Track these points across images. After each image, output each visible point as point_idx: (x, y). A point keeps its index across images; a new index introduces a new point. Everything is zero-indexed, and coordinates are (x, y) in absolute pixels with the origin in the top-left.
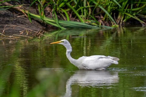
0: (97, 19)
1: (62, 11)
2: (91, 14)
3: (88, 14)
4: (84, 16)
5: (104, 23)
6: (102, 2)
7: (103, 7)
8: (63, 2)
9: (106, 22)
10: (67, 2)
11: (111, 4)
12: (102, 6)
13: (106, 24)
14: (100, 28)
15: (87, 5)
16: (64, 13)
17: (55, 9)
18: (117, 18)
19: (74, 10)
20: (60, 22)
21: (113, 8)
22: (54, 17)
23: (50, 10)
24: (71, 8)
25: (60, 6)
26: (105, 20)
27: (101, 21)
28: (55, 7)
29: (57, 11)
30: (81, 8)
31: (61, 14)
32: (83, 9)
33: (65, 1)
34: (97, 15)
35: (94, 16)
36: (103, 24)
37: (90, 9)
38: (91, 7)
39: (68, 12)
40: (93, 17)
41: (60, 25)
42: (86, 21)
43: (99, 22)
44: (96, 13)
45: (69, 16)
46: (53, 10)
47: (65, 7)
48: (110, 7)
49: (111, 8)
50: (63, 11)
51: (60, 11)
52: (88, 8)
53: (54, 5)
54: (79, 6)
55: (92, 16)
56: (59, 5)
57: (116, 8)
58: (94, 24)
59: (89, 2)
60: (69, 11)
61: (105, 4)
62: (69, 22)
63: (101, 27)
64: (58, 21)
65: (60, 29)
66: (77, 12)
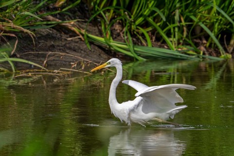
0: (197, 45)
1: (139, 31)
2: (187, 37)
3: (181, 35)
4: (175, 40)
5: (208, 51)
6: (205, 17)
7: (206, 25)
8: (141, 16)
9: (212, 50)
10: (149, 16)
11: (219, 21)
12: (205, 23)
13: (211, 52)
14: (201, 60)
15: (180, 21)
16: (143, 35)
17: (129, 28)
18: (228, 43)
19: (159, 30)
20: (136, 49)
21: (223, 26)
22: (126, 40)
23: (121, 29)
24: (154, 26)
25: (137, 22)
26: (210, 46)
27: (202, 48)
28: (128, 24)
29: (132, 30)
30: (171, 26)
31: (138, 36)
32: (174, 28)
33: (145, 15)
34: (196, 39)
35: (192, 39)
36: (206, 53)
37: (185, 29)
38: (186, 25)
39: (150, 33)
40: (190, 42)
41: (136, 53)
42: (178, 48)
43: (200, 49)
44: (195, 35)
45: (151, 39)
46: (125, 29)
47: (145, 25)
48: (219, 25)
49: (219, 27)
50: (142, 30)
51: (136, 30)
52: (183, 26)
53: (128, 22)
54: (168, 23)
55: (188, 40)
56: (134, 22)
57: (228, 27)
58: (191, 52)
59: (183, 16)
60: (151, 31)
61: (210, 20)
62: (151, 48)
63: (203, 58)
64: (133, 47)
65: (137, 60)
66: (165, 32)
